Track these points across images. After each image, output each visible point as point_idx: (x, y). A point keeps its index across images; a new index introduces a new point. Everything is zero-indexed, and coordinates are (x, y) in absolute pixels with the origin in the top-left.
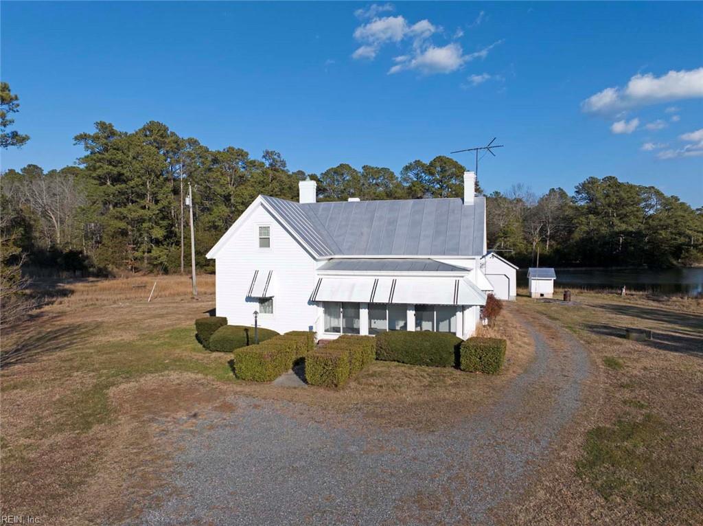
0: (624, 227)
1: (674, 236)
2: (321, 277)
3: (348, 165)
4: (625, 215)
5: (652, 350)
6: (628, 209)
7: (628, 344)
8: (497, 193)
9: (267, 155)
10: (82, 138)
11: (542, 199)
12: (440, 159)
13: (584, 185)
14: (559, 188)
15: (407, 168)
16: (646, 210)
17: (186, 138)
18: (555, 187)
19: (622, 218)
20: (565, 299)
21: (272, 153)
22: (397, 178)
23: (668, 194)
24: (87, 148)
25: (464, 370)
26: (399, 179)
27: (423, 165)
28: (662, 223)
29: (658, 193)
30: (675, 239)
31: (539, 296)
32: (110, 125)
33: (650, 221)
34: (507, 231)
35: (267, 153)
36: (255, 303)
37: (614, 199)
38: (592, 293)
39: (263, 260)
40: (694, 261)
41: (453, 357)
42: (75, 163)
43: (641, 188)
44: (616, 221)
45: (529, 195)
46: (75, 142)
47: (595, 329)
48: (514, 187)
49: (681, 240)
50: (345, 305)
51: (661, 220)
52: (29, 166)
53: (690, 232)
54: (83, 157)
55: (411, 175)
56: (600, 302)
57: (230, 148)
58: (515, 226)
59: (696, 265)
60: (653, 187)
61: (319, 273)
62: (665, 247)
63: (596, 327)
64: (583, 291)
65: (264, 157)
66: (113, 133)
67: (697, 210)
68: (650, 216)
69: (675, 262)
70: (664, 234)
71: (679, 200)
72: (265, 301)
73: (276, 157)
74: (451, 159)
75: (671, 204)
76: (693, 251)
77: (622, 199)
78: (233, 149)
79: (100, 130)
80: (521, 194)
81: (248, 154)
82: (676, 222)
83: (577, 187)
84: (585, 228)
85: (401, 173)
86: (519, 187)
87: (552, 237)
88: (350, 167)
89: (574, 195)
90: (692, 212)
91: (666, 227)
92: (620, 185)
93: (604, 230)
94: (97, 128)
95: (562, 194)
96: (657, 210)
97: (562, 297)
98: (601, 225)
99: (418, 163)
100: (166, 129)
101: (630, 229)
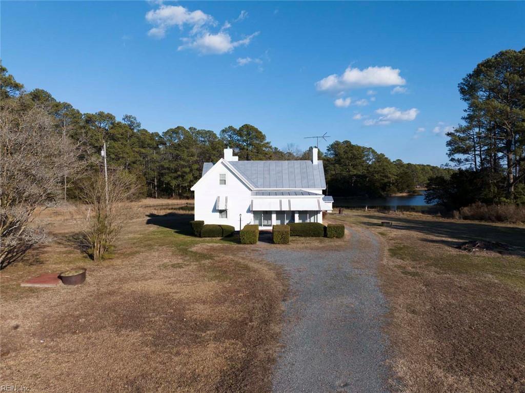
0: (355, 172)
1: (382, 178)
2: (253, 199)
4: (356, 165)
5: (395, 230)
6: (358, 161)
12: (246, 127)
13: (332, 146)
15: (223, 131)
16: (368, 162)
19: (354, 166)
20: (339, 213)
21: (130, 117)
23: (379, 153)
25: (329, 237)
27: (234, 130)
28: (376, 170)
29: (373, 152)
30: (383, 180)
33: (369, 169)
35: (127, 117)
37: (350, 155)
39: (222, 191)
40: (392, 193)
41: (323, 232)
43: (364, 148)
44: (351, 168)
47: (365, 224)
48: (288, 146)
49: (386, 180)
51: (375, 168)
53: (390, 175)
55: (226, 136)
59: (394, 195)
60: (371, 148)
61: (252, 197)
62: (378, 184)
67: (394, 162)
68: (370, 166)
69: (383, 194)
70: (377, 176)
71: (384, 156)
72: (223, 212)
73: (132, 119)
75: (380, 158)
76: (392, 187)
77: (354, 155)
82: (384, 169)
83: (328, 147)
84: (334, 173)
86: (292, 145)
89: (326, 151)
90: (392, 163)
91: (378, 172)
92: (353, 146)
93: (345, 173)
96: (373, 162)
98: (343, 171)
99: (231, 128)
101: (359, 173)
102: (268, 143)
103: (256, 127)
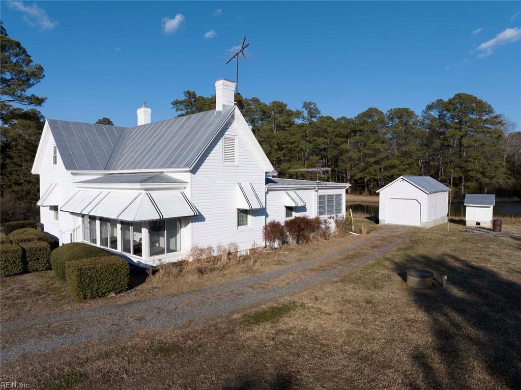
2: (79, 189)
9: (306, 105)
10: (176, 103)
21: (310, 103)
27: (443, 104)
31: (474, 225)
35: (306, 103)
36: (52, 211)
39: (55, 174)
55: (434, 113)
65: (303, 107)
72: (56, 210)
73: (312, 106)
81: (286, 106)
85: (423, 112)
99: (440, 101)
102: (496, 117)
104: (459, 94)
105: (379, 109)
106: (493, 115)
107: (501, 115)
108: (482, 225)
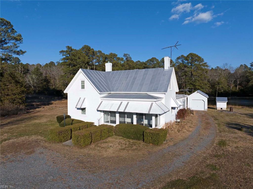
2: (102, 100)
3: (155, 58)
7: (240, 134)
8: (218, 67)
9: (125, 55)
10: (62, 52)
11: (237, 69)
12: (191, 54)
14: (245, 65)
15: (178, 58)
17: (97, 50)
18: (243, 64)
20: (230, 111)
21: (127, 54)
22: (174, 62)
24: (63, 55)
25: (145, 142)
26: (175, 63)
27: (184, 57)
31: (220, 109)
32: (71, 47)
34: (219, 82)
35: (125, 54)
36: (80, 110)
38: (247, 108)
39: (83, 94)
42: (60, 60)
45: (230, 67)
46: (59, 53)
47: (230, 125)
48: (224, 65)
50: (111, 112)
52: (51, 62)
54: (62, 58)
55: (180, 61)
56: (247, 112)
57: (111, 53)
58: (223, 80)
61: (102, 99)
63: (232, 124)
64: (244, 107)
65: (124, 56)
66: (72, 50)
72: (83, 109)
73: (128, 56)
74: (196, 54)
78: (112, 53)
79: (68, 49)
80: (227, 67)
81: (117, 55)
83: (251, 64)
85: (176, 60)
86: (226, 64)
87: (240, 84)
88: (156, 59)
89: (250, 67)
94: (67, 48)
95: (246, 66)
97: (229, 110)
99: (182, 56)
100: (90, 48)
102: (205, 63)
103: (197, 54)
104: (191, 53)
105: (157, 58)
106: (204, 63)
107: (207, 63)
108: (223, 109)
